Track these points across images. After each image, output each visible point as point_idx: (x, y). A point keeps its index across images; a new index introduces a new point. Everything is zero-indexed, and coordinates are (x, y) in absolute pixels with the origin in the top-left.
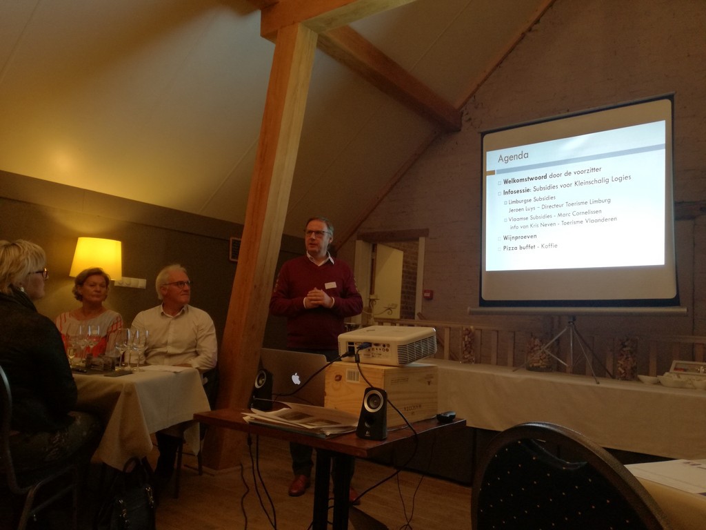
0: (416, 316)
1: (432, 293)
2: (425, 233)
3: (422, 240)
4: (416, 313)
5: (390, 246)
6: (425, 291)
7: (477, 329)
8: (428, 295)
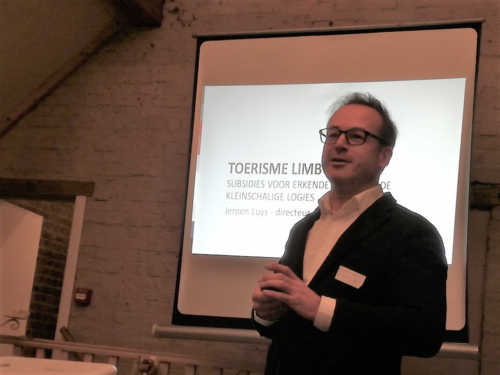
0: (58, 334)
1: (89, 293)
2: (87, 189)
3: (81, 201)
4: (59, 327)
5: (21, 206)
6: (77, 290)
7: (162, 362)
8: (82, 297)
